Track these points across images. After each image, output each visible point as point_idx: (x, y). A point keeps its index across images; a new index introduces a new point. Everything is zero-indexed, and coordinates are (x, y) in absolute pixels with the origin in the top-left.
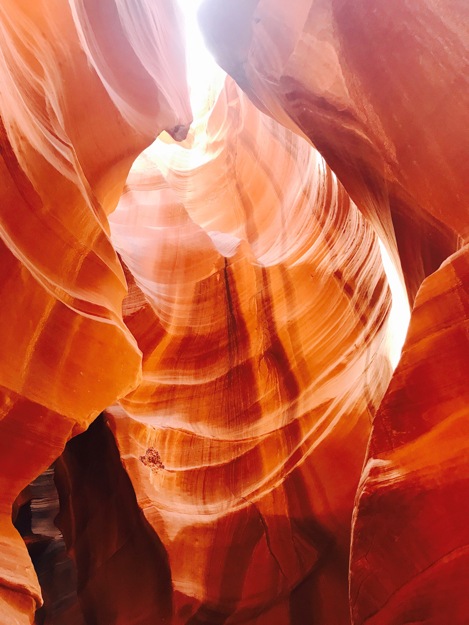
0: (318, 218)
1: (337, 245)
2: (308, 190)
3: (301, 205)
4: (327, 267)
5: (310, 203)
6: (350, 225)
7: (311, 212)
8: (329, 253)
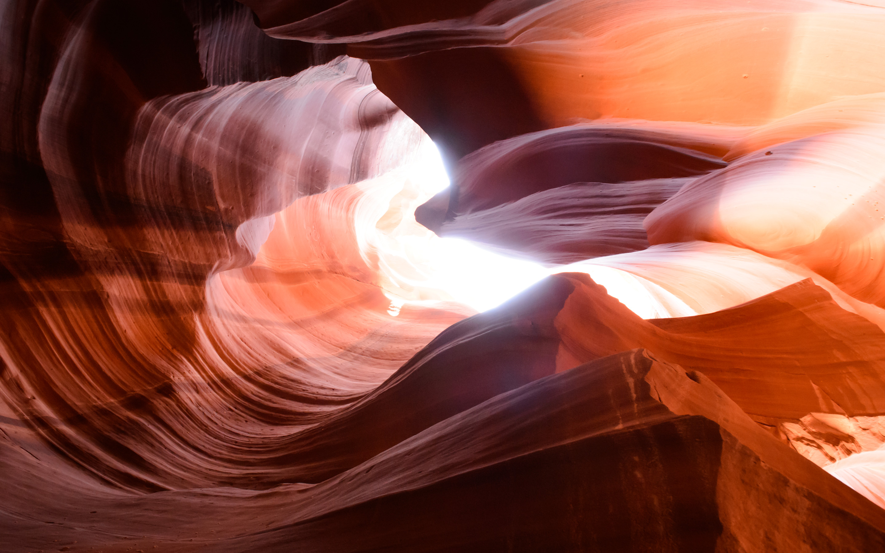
0: (258, 373)
1: (212, 395)
2: (299, 365)
3: (280, 352)
4: (183, 374)
5: (281, 365)
6: (238, 420)
7: (269, 365)
8: (204, 382)
